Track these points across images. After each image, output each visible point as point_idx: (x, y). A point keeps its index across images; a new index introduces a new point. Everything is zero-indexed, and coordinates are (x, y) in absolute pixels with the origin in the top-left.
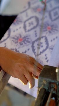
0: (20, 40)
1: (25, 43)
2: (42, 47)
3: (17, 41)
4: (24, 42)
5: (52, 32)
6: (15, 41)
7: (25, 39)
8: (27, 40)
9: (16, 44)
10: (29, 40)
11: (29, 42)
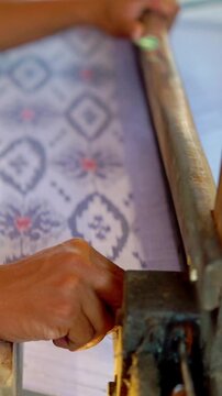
0: (21, 224)
1: (46, 231)
2: (108, 229)
3: (11, 229)
4: (41, 229)
5: (110, 175)
6: (7, 232)
7: (35, 217)
8: (43, 218)
9: (17, 241)
10: (53, 218)
11: (56, 224)
